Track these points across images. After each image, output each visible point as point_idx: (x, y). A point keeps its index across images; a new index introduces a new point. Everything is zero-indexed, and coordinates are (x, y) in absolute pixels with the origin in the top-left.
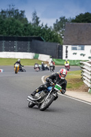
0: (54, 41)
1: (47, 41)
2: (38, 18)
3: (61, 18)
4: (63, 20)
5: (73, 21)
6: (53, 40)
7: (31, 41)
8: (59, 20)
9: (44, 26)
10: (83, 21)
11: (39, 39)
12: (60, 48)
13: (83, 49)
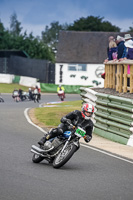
0: (43, 58)
1: (32, 57)
2: (18, 24)
3: (52, 24)
4: (56, 26)
5: (70, 28)
6: (41, 55)
7: (8, 57)
8: (50, 27)
9: (28, 36)
10: (84, 29)
11: (21, 54)
12: (52, 68)
13: (84, 69)
